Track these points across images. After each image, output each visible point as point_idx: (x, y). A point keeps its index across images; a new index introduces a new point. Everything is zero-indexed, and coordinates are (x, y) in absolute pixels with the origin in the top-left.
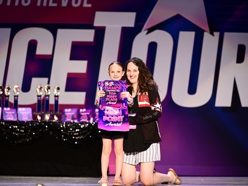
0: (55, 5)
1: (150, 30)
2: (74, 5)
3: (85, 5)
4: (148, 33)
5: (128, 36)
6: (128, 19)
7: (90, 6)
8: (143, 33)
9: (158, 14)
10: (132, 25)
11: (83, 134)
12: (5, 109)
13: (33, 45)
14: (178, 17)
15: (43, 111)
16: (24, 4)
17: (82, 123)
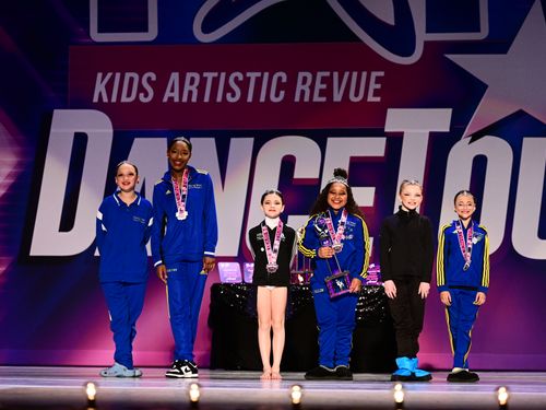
0: (324, 99)
1: (475, 137)
2: (352, 98)
3: (371, 99)
4: (470, 142)
5: (439, 147)
6: (441, 120)
7: (378, 99)
8: (464, 141)
9: (489, 110)
10: (446, 128)
11: (370, 304)
12: (247, 265)
13: (288, 163)
14: (521, 114)
15: (307, 267)
16: (273, 99)
17: (370, 287)
